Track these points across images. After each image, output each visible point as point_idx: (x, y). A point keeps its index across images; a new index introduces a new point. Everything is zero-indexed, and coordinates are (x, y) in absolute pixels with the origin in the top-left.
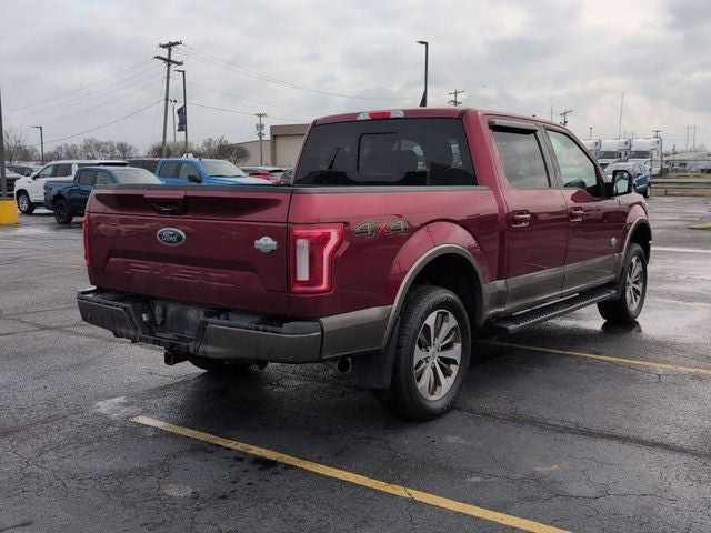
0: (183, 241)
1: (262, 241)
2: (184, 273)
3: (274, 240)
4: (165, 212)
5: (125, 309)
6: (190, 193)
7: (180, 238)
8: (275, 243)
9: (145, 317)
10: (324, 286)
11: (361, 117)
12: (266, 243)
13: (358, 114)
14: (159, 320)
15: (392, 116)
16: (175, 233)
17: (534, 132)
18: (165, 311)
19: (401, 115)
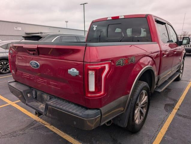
0: (39, 67)
1: (71, 70)
2: (40, 80)
3: (77, 70)
4: (31, 54)
6: (39, 46)
7: (38, 65)
8: (78, 72)
9: (29, 95)
10: (102, 93)
11: (109, 19)
13: (108, 18)
14: (34, 96)
15: (120, 18)
16: (36, 63)
17: (165, 24)
18: (36, 93)
19: (123, 17)
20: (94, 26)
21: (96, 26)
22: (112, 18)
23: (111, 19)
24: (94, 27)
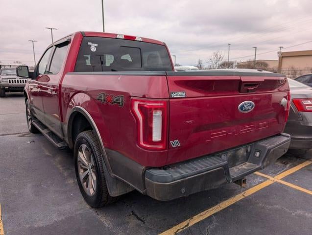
15: (136, 39)
19: (140, 39)
20: (89, 43)
21: (97, 45)
22: (125, 36)
23: (123, 37)
24: (90, 46)
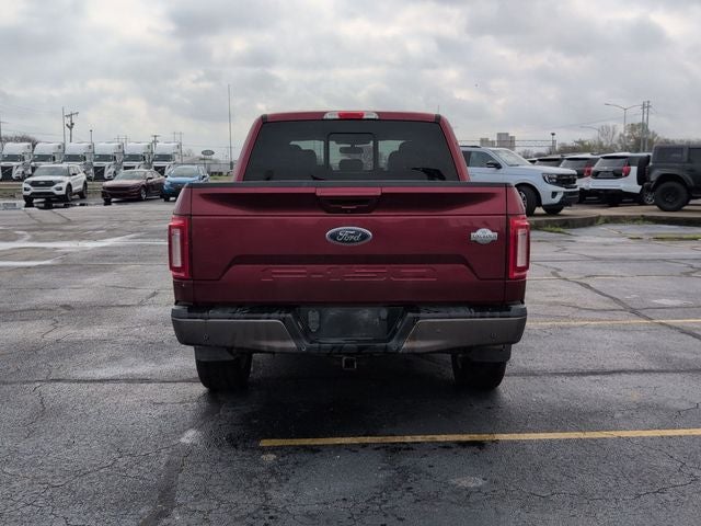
0: (369, 239)
1: (479, 232)
2: (360, 273)
3: (493, 231)
4: (344, 211)
5: (284, 320)
7: (364, 236)
8: (496, 234)
11: (327, 116)
12: (484, 234)
13: (325, 113)
16: (357, 232)
18: (320, 316)
